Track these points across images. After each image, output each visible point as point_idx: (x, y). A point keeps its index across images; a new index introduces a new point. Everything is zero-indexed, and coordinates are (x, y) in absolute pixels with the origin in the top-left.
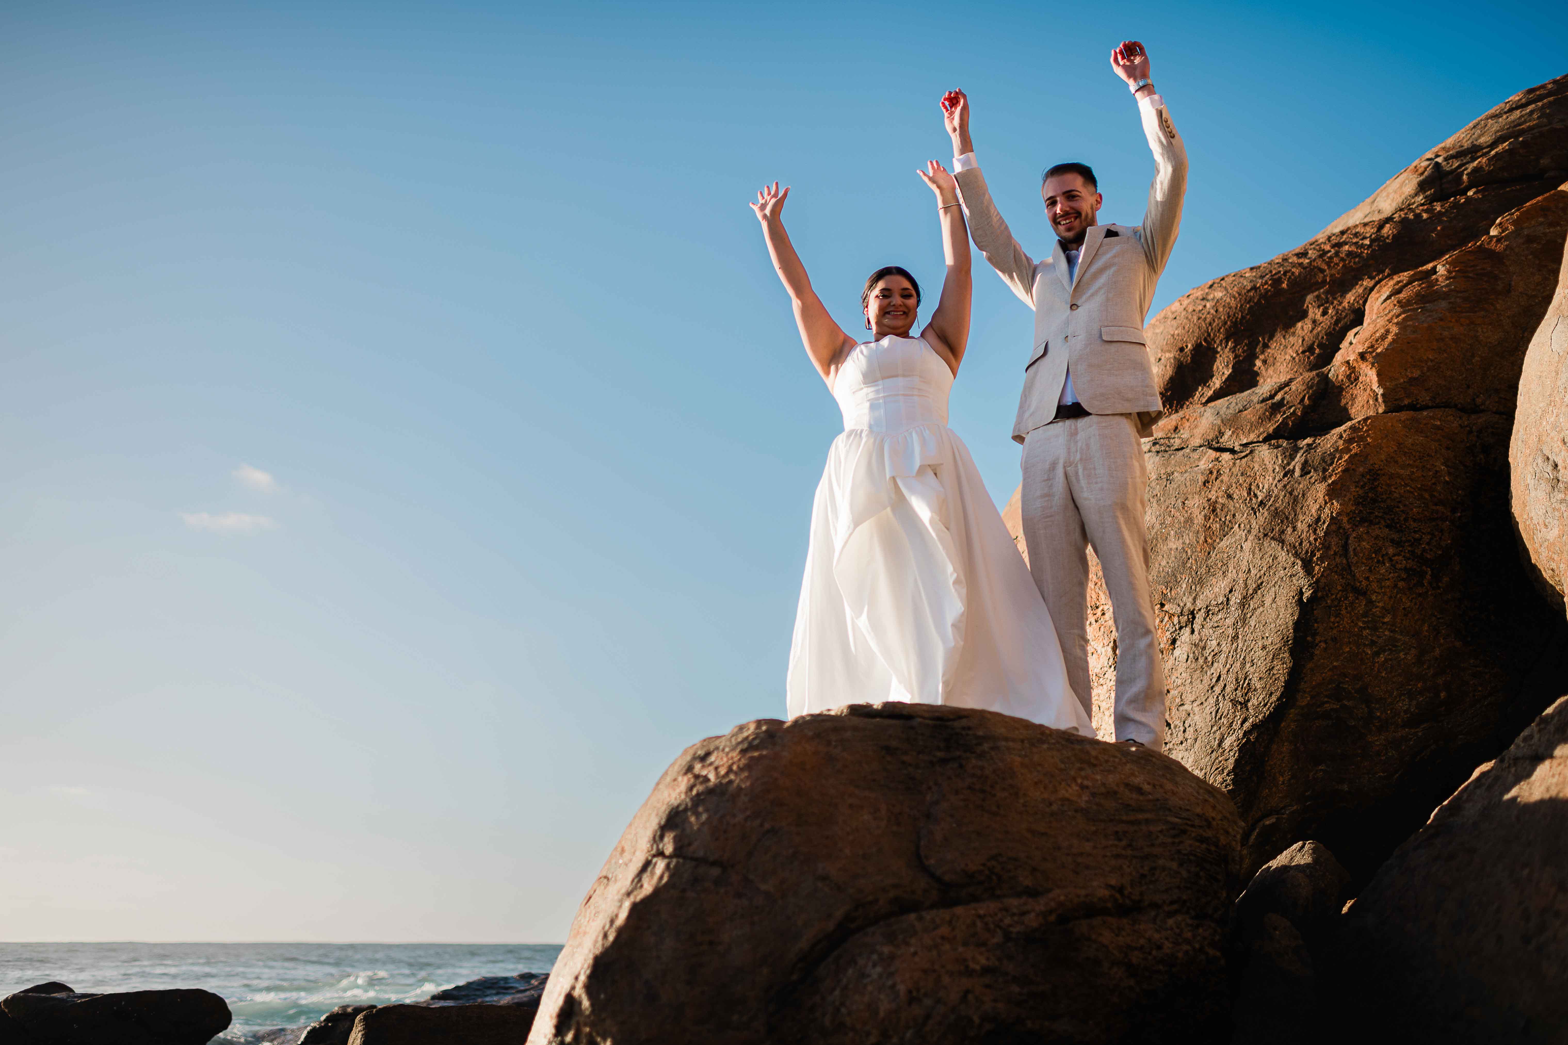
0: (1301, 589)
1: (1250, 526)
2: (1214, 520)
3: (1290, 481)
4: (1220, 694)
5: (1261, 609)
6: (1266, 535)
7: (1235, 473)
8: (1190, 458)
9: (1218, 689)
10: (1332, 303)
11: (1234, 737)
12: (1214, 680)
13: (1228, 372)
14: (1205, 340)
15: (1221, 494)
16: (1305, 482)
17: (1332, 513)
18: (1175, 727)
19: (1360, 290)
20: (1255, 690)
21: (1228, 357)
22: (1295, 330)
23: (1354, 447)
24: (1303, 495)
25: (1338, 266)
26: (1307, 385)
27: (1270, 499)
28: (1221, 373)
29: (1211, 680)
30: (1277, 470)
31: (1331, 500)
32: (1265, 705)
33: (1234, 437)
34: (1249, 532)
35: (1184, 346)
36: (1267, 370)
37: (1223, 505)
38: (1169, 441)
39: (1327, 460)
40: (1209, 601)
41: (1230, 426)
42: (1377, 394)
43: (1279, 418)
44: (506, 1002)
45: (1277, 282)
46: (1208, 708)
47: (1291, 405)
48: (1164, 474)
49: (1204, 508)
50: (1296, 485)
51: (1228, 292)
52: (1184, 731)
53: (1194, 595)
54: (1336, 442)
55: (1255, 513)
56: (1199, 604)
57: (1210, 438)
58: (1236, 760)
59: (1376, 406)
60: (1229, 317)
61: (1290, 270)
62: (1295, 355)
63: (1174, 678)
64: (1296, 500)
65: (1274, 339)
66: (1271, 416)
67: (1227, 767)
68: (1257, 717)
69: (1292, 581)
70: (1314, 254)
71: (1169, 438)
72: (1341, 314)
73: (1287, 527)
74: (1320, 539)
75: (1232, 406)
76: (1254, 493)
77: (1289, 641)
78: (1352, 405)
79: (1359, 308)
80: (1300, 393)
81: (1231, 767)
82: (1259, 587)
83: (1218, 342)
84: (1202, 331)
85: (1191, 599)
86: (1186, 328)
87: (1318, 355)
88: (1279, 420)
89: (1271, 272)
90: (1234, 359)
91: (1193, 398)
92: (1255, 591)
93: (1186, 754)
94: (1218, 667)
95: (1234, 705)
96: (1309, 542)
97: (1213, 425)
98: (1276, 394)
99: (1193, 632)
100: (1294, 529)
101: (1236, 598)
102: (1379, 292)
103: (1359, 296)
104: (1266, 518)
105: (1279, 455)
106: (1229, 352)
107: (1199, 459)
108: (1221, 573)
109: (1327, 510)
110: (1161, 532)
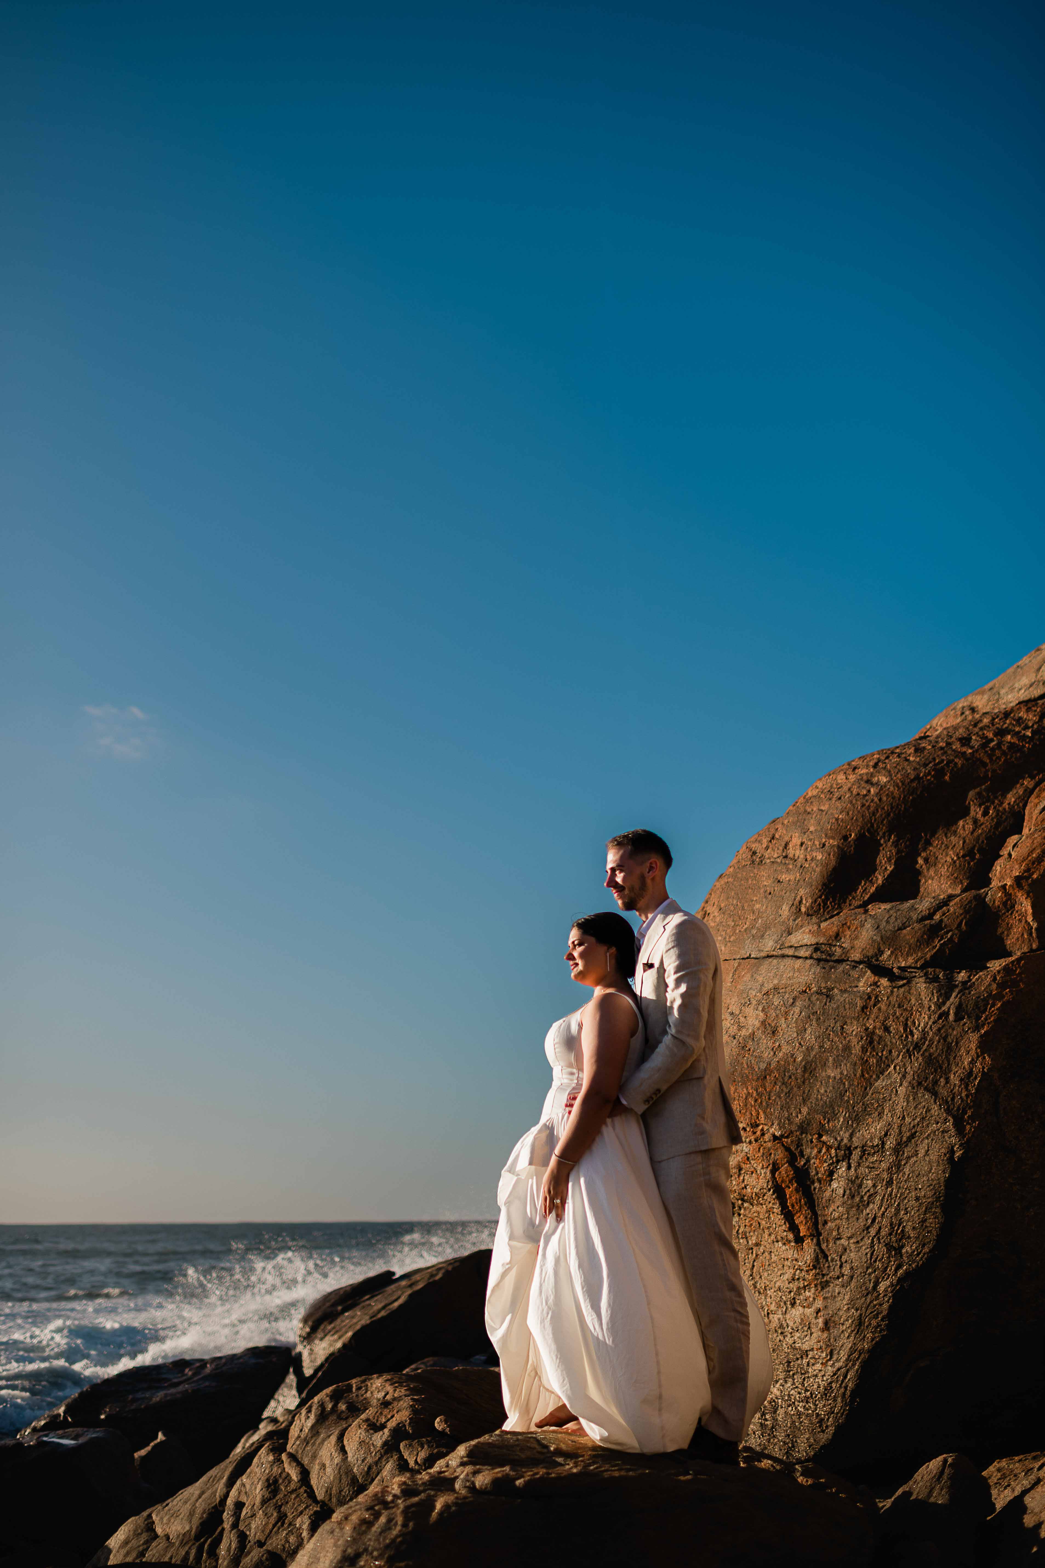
0: (953, 1147)
1: (905, 1069)
2: (871, 1053)
3: (944, 1025)
4: (875, 1236)
5: (915, 1159)
6: (920, 1084)
7: (893, 1003)
8: (850, 975)
9: (873, 1232)
10: (993, 803)
11: (888, 1283)
12: (870, 1221)
13: (890, 868)
14: (868, 831)
15: (878, 1024)
16: (959, 1029)
17: (983, 1068)
18: (833, 1260)
19: (1021, 792)
20: (909, 1237)
21: (890, 851)
22: (957, 828)
23: (1006, 993)
24: (957, 1043)
25: (1000, 760)
26: (965, 908)
27: (925, 1043)
28: (884, 868)
29: (867, 1220)
30: (933, 1008)
31: (983, 1053)
32: (918, 1254)
33: (893, 958)
34: (904, 1076)
35: (848, 833)
36: (928, 870)
37: (880, 1037)
38: (830, 948)
39: (981, 1005)
40: (865, 1141)
41: (889, 945)
42: (1032, 928)
43: (937, 943)
44: (158, 1399)
45: (939, 772)
46: (864, 1248)
47: (948, 929)
48: (824, 988)
49: (862, 1038)
50: (950, 1031)
51: (892, 779)
52: (841, 1266)
53: (850, 1131)
54: (990, 985)
55: (910, 1057)
56: (856, 1142)
57: (870, 954)
58: (890, 1307)
59: (1030, 940)
60: (892, 808)
61: (953, 760)
62: (955, 858)
63: (831, 1209)
64: (950, 1049)
65: (936, 836)
66: (929, 940)
67: (882, 1312)
68: (910, 1265)
69: (944, 1137)
70: (978, 741)
71: (830, 945)
72: (1001, 817)
73: (940, 1078)
74: (972, 1096)
75: (893, 919)
76: (910, 1029)
77: (940, 1197)
78: (1008, 935)
79: (1019, 811)
80: (958, 917)
81: (885, 1313)
82: (913, 1136)
83: (881, 833)
84: (866, 820)
85: (847, 1135)
86: (851, 813)
87: (978, 860)
88: (936, 946)
89: (934, 759)
90: (896, 854)
91: (856, 893)
92: (910, 1139)
93: (842, 1290)
94: (873, 1208)
95: (889, 1251)
96: (961, 1098)
97: (874, 941)
98: (934, 913)
99: (849, 1168)
100: (947, 1080)
101: (890, 1143)
102: (1038, 796)
103: (1019, 798)
104: (920, 1064)
105: (935, 991)
106: (891, 846)
107: (858, 979)
108: (877, 1113)
109: (978, 1064)
110: (820, 1056)
